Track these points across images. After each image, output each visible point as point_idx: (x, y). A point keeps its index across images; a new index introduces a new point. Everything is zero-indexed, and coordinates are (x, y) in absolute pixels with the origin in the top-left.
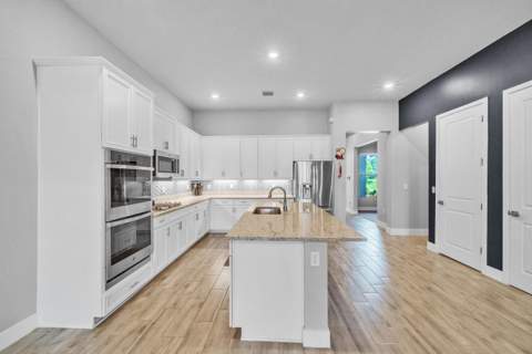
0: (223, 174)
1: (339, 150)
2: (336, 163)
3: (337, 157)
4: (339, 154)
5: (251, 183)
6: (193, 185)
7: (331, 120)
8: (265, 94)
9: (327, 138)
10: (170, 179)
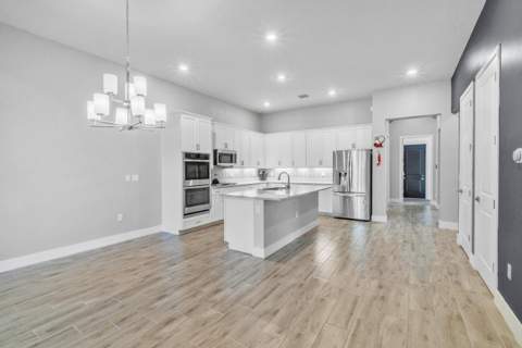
0: (279, 164)
1: (377, 138)
2: (375, 150)
3: (375, 145)
4: (377, 142)
5: (304, 171)
6: (259, 171)
7: (372, 109)
8: (302, 97)
9: (369, 127)
10: (231, 167)
